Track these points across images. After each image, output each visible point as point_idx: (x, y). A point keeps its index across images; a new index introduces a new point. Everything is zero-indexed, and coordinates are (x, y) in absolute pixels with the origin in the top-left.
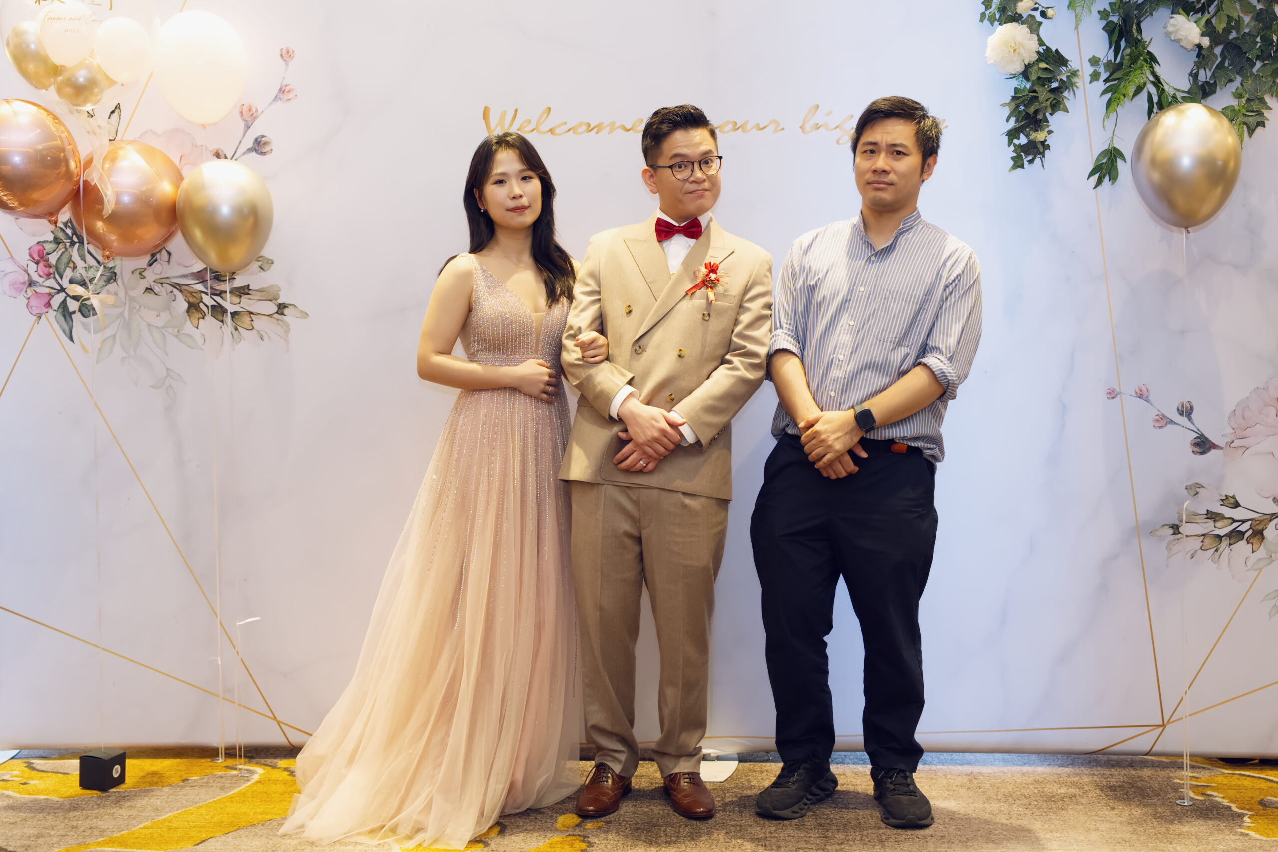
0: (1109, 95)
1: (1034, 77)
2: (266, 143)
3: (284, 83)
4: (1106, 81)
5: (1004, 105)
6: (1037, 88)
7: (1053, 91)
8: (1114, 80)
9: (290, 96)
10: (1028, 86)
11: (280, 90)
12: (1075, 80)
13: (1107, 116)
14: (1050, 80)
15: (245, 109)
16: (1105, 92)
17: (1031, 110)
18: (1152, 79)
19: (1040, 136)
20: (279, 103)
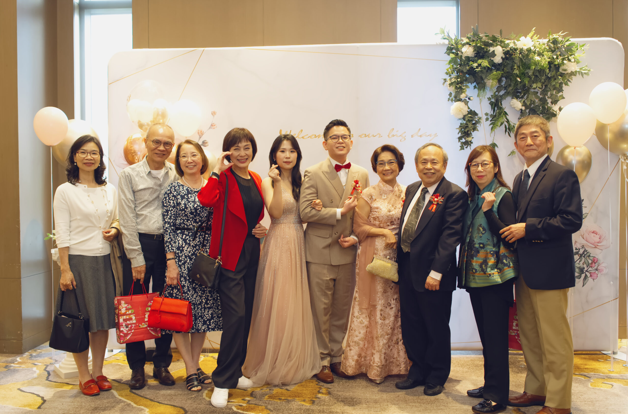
0: (492, 126)
1: (467, 119)
2: (206, 143)
3: (213, 122)
4: (491, 121)
5: (457, 129)
6: (468, 123)
7: (473, 124)
8: (493, 120)
9: (215, 127)
10: (465, 122)
11: (211, 125)
12: (480, 120)
13: (491, 132)
14: (472, 120)
15: (199, 132)
16: (490, 125)
17: (466, 130)
18: (506, 120)
19: (469, 139)
20: (211, 129)
